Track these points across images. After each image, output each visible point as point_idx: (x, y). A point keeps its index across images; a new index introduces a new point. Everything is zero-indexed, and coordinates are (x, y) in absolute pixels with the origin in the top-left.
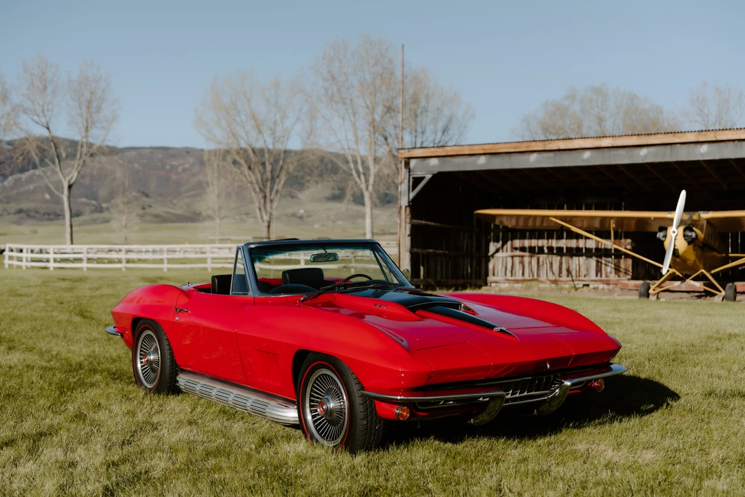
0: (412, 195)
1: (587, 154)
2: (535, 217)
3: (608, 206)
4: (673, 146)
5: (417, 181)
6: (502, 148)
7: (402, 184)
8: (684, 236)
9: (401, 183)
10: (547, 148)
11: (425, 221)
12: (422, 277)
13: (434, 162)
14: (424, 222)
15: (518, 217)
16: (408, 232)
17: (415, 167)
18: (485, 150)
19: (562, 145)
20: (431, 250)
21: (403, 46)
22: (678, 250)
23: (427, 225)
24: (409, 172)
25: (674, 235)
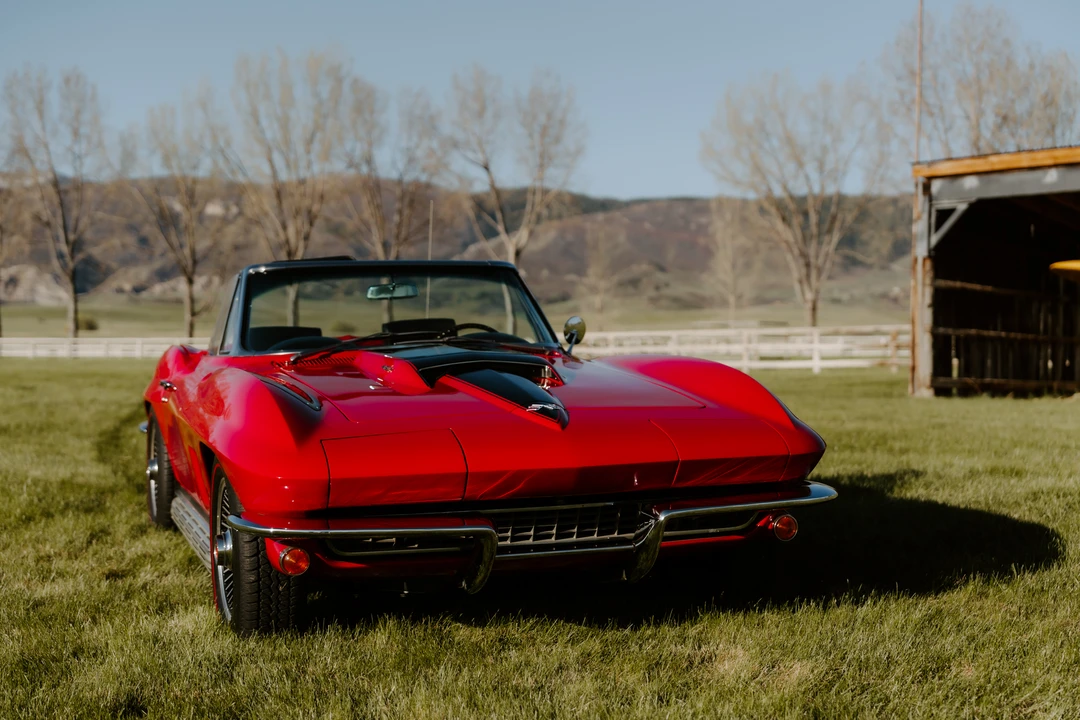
0: (935, 239)
7: (919, 222)
9: (916, 220)
12: (955, 373)
13: (971, 182)
16: (928, 300)
17: (940, 192)
20: (973, 332)
24: (931, 201)
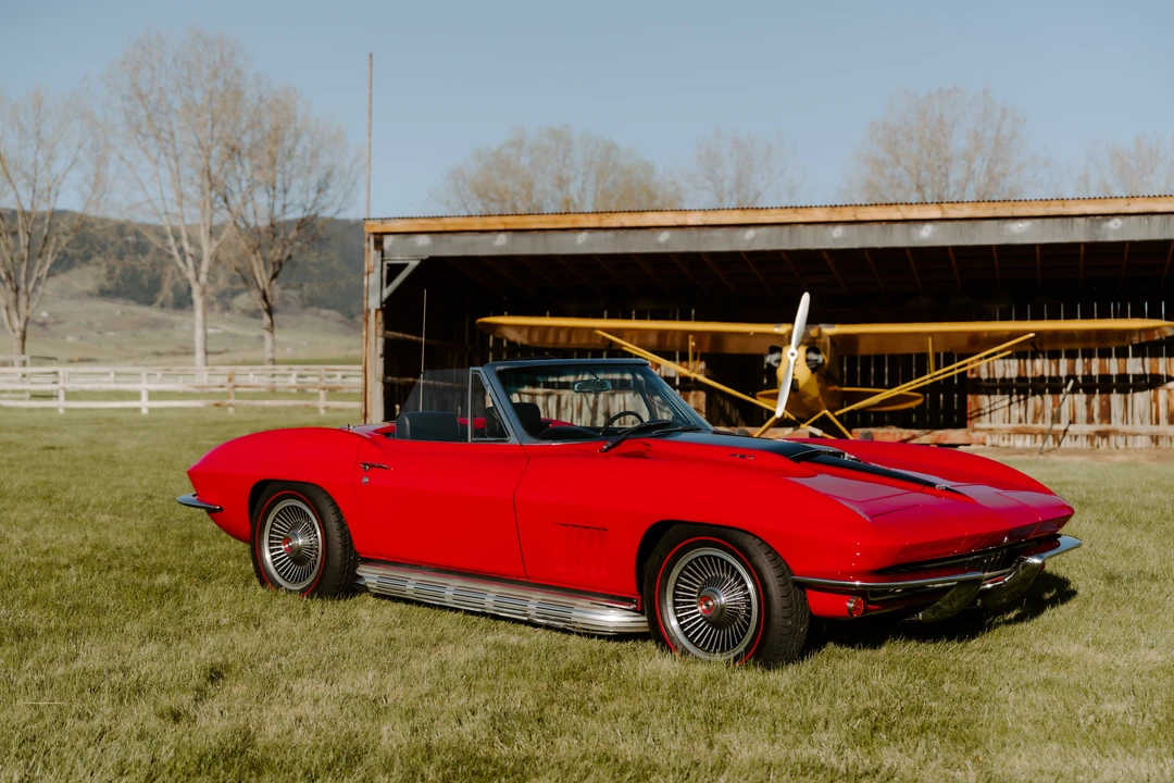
0: (387, 292)
1: (664, 236)
2: (559, 329)
3: (671, 315)
4: (793, 226)
5: (394, 270)
6: (532, 223)
7: (371, 275)
8: (807, 360)
9: (369, 273)
10: (604, 225)
11: (403, 333)
13: (423, 240)
14: (400, 335)
15: (532, 328)
16: (380, 350)
17: (391, 247)
18: (506, 224)
19: (628, 220)
21: (371, 55)
22: (797, 380)
23: (405, 340)
24: (383, 256)
25: (792, 359)
